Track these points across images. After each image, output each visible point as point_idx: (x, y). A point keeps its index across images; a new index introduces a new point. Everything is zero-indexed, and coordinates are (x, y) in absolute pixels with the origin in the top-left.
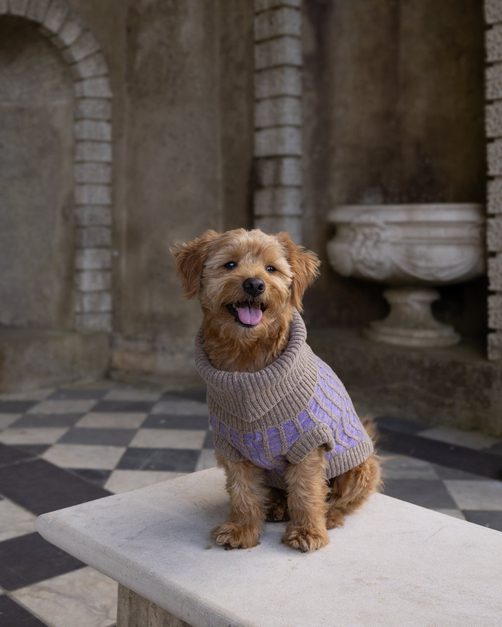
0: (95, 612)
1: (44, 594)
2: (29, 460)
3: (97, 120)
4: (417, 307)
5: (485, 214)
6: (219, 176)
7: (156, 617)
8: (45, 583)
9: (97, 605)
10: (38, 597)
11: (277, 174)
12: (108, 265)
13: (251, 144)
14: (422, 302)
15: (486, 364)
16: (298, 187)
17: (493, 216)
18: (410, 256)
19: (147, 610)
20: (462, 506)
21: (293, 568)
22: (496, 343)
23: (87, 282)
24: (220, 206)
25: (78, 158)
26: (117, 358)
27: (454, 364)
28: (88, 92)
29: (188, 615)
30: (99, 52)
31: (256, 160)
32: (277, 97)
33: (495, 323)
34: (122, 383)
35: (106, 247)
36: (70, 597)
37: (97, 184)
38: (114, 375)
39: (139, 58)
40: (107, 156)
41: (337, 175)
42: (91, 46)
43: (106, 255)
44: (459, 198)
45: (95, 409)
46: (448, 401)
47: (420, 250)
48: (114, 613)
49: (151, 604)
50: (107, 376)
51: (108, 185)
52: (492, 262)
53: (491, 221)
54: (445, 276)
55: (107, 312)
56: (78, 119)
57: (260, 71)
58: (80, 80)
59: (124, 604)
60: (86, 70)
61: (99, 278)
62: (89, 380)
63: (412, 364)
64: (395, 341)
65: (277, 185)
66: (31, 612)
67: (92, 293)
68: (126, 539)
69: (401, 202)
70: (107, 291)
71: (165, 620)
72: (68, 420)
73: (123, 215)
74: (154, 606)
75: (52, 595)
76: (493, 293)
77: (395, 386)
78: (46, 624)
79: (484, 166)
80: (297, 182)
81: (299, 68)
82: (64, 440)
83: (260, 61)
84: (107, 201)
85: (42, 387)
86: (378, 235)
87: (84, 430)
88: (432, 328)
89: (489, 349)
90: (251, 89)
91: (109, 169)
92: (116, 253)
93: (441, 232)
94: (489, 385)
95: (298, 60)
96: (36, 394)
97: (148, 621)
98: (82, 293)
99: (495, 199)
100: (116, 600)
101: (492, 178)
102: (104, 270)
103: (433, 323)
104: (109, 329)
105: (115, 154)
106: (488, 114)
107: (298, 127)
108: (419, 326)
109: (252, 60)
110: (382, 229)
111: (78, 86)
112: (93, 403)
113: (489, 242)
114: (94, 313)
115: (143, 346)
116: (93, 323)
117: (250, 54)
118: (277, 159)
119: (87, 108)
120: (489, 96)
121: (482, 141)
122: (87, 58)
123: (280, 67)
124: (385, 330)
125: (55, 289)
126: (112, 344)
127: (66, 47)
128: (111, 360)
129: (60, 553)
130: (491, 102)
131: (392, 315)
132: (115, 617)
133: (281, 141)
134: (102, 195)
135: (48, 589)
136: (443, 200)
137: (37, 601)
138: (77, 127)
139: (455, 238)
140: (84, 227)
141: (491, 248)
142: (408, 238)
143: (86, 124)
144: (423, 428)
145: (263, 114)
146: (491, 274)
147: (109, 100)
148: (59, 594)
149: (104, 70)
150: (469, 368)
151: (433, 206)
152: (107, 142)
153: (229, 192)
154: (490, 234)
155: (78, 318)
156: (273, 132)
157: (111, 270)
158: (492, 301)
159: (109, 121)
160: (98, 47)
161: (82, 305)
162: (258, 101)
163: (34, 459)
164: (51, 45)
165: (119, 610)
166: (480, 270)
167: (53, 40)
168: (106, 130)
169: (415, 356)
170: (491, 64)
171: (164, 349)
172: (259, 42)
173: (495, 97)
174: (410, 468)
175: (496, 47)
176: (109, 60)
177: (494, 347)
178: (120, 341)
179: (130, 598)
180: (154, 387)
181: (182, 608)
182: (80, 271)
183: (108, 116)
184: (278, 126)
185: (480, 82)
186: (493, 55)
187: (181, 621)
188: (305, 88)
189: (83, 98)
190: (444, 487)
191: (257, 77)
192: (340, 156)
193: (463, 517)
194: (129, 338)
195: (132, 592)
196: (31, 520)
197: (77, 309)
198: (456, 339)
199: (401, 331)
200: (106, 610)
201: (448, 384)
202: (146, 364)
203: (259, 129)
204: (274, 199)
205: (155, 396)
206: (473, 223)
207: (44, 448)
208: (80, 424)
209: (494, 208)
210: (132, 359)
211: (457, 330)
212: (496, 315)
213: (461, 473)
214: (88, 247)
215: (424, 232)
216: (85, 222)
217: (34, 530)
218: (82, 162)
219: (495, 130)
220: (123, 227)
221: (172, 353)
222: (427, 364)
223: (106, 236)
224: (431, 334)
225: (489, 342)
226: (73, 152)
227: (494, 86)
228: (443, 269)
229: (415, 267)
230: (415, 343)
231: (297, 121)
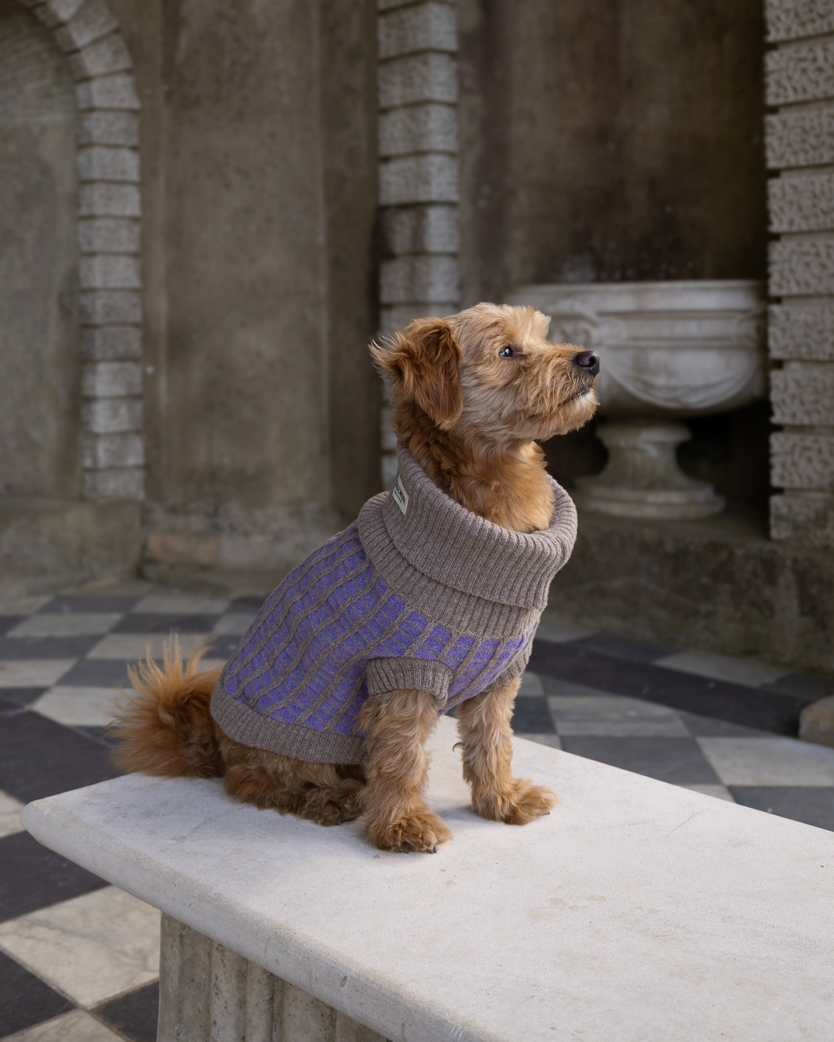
0: (126, 960)
1: (40, 932)
2: (11, 713)
3: (116, 147)
4: (653, 452)
5: (765, 297)
6: (321, 239)
7: (225, 966)
8: (41, 914)
9: (128, 948)
10: (30, 937)
11: (418, 233)
12: (138, 390)
13: (374, 184)
14: (661, 445)
15: (767, 547)
16: (453, 255)
17: (778, 300)
18: (640, 368)
19: (209, 955)
20: (728, 779)
21: (449, 883)
22: (784, 511)
23: (102, 419)
24: (323, 288)
25: (84, 211)
26: (154, 542)
27: (715, 547)
28: (98, 101)
29: (277, 962)
30: (116, 31)
31: (382, 209)
32: (417, 105)
33: (782, 478)
34: (164, 584)
35: (135, 360)
36: (83, 936)
37: (117, 254)
38: (150, 570)
39: (184, 42)
40: (133, 209)
41: (518, 235)
42: (102, 23)
43: (134, 372)
44: (721, 273)
45: (120, 628)
46: (704, 608)
47: (656, 357)
48: (155, 961)
49: (216, 945)
50: (139, 573)
51: (135, 255)
52: (777, 377)
53: (775, 309)
54: (699, 401)
55: (137, 467)
56: (83, 146)
57: (387, 61)
58: (87, 79)
59: (172, 946)
60: (94, 62)
61: (123, 410)
62: (108, 581)
63: (644, 547)
64: (616, 509)
65: (418, 252)
66: (19, 962)
67: (111, 435)
68: (173, 839)
69: (625, 279)
70: (137, 432)
71: (240, 971)
72: (74, 647)
73: (161, 306)
74: (222, 948)
75: (53, 933)
76: (779, 428)
77: (617, 584)
78: (44, 981)
79: (763, 216)
80: (452, 248)
81: (453, 55)
82: (68, 680)
83: (388, 44)
84: (135, 282)
85: (31, 593)
86: (587, 333)
87: (101, 663)
88: (678, 488)
89: (772, 521)
90: (372, 91)
91: (136, 229)
92: (150, 370)
93: (692, 328)
94: (772, 580)
95: (451, 43)
96: (23, 605)
97: (211, 973)
98: (96, 436)
99: (781, 273)
100: (159, 941)
101: (777, 237)
102: (132, 398)
103: (679, 478)
104: (141, 496)
105: (145, 203)
106: (769, 130)
107: (451, 155)
108: (655, 484)
109: (375, 43)
110: (594, 324)
111: (81, 90)
112: (116, 617)
113: (772, 343)
114: (115, 469)
115: (197, 522)
116: (112, 486)
117: (371, 33)
118: (418, 208)
119: (98, 127)
120: (771, 100)
121: (761, 175)
122: (95, 42)
123: (421, 53)
124: (599, 491)
125: (49, 432)
126: (145, 522)
127: (62, 24)
128: (144, 547)
129: (64, 865)
130: (774, 110)
131: (611, 466)
132: (157, 967)
133: (423, 179)
134: (123, 273)
135: (47, 924)
136: (695, 275)
137: (29, 943)
138: (82, 159)
139: (715, 338)
140: (95, 327)
141: (775, 353)
142: (636, 338)
143: (96, 152)
144: (664, 653)
145: (393, 133)
146: (775, 397)
147: (134, 112)
148: (64, 931)
149: (124, 63)
150: (739, 552)
151: (679, 285)
152: (133, 183)
153: (337, 264)
154: (772, 329)
155: (88, 477)
156: (411, 163)
157: (141, 396)
158: (777, 442)
159: (134, 149)
160: (114, 24)
161: (94, 457)
162: (385, 111)
163: (19, 711)
164: (35, 22)
165: (163, 955)
166: (757, 390)
167: (39, 11)
168: (130, 164)
169: (649, 535)
170: (774, 46)
171: (232, 528)
172: (384, 13)
173: (781, 100)
174: (641, 719)
175: (783, 17)
176: (134, 46)
177: (780, 518)
178: (159, 515)
179: (181, 936)
180: (218, 591)
181: (266, 951)
182: (91, 400)
183: (134, 141)
184: (419, 154)
185: (757, 75)
186: (778, 30)
187: (265, 971)
188: (463, 89)
189: (91, 110)
190: (698, 749)
191: (381, 71)
192: (523, 202)
193: (729, 797)
194: (173, 510)
195: (184, 926)
196: (16, 812)
197: (88, 463)
198: (719, 505)
199: (626, 494)
200: (143, 956)
201: (705, 580)
202: (204, 552)
203: (386, 159)
204: (413, 276)
205: (217, 606)
206: (745, 312)
207: (37, 692)
208: (94, 654)
209: (780, 286)
210: (179, 544)
211: (719, 490)
212: (783, 465)
213: (726, 725)
214: (104, 360)
215: (664, 329)
216: (98, 319)
217: (20, 829)
218: (91, 217)
219: (782, 157)
220: (162, 325)
221: (247, 534)
222: (670, 547)
223: (133, 340)
224: (676, 497)
225: (773, 510)
226: (76, 202)
227: (779, 83)
228: (695, 390)
229: (648, 386)
230: (650, 512)
231: (451, 144)
